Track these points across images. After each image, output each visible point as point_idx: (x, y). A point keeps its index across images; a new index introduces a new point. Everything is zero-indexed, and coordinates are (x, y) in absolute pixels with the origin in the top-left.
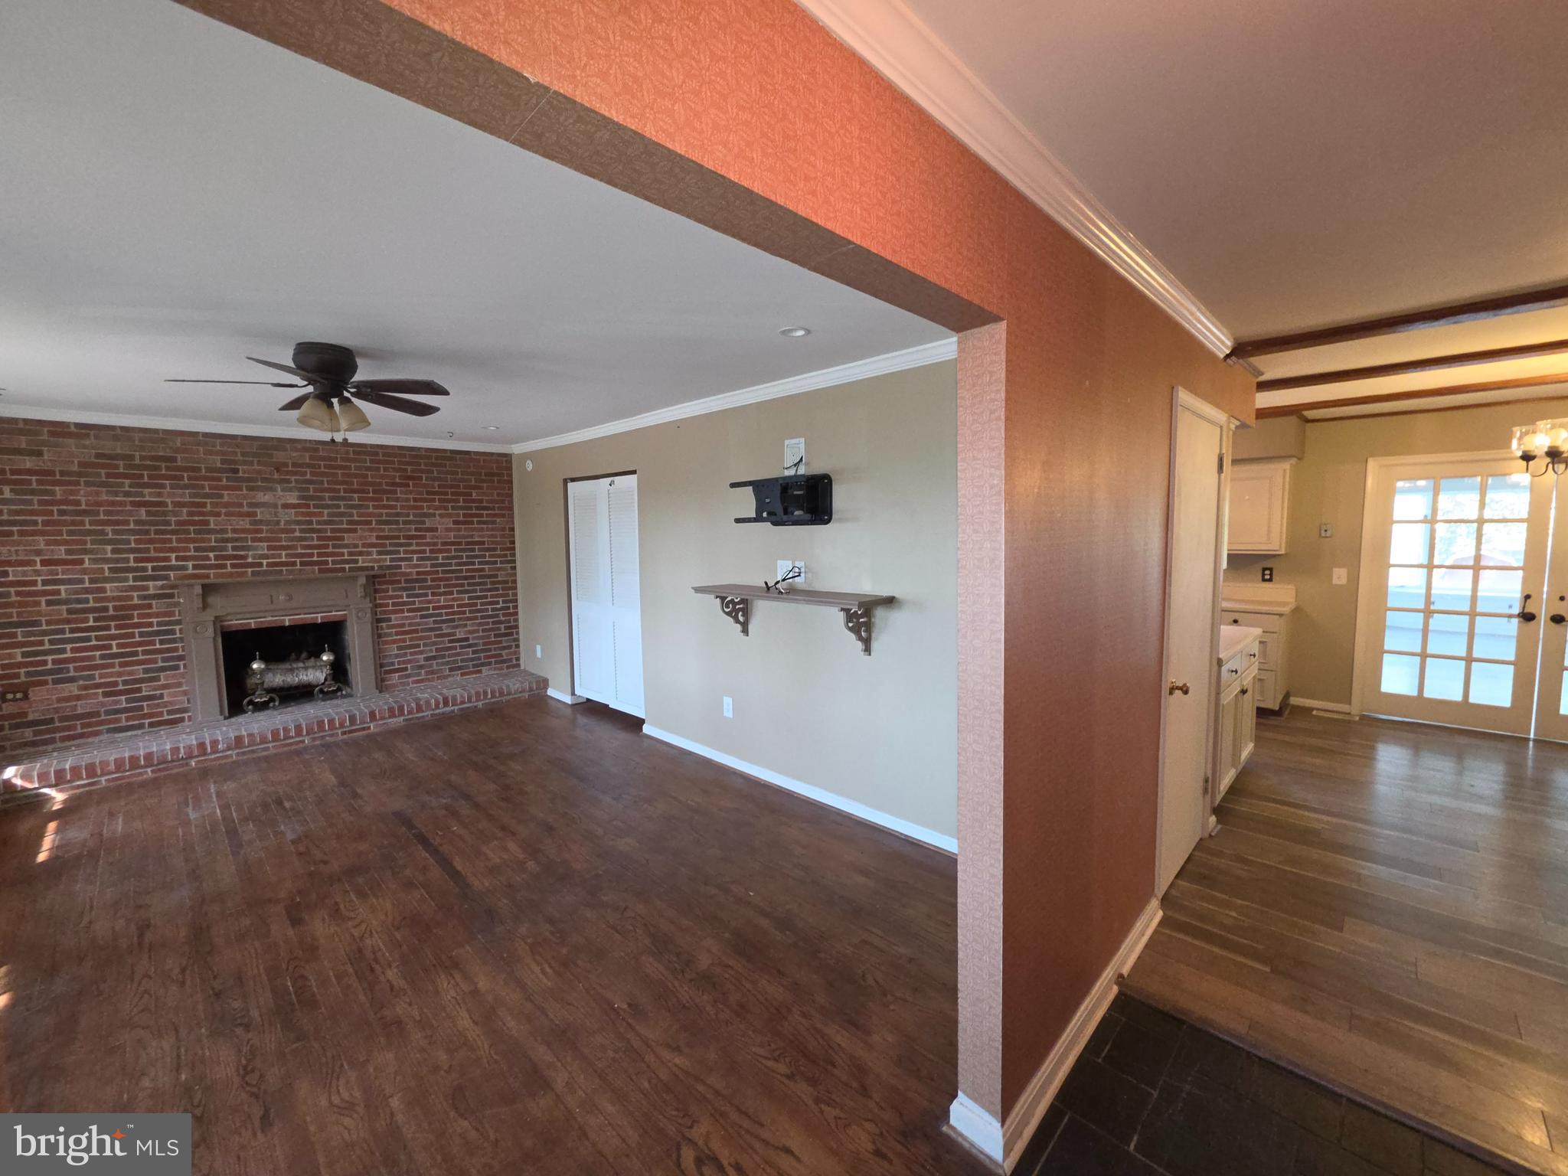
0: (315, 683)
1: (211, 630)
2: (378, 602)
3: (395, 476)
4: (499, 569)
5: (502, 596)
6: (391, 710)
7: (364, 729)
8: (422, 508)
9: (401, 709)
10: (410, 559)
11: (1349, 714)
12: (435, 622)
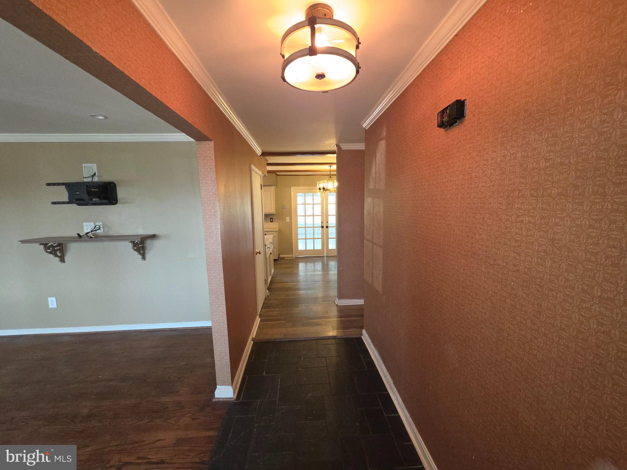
11: (293, 257)
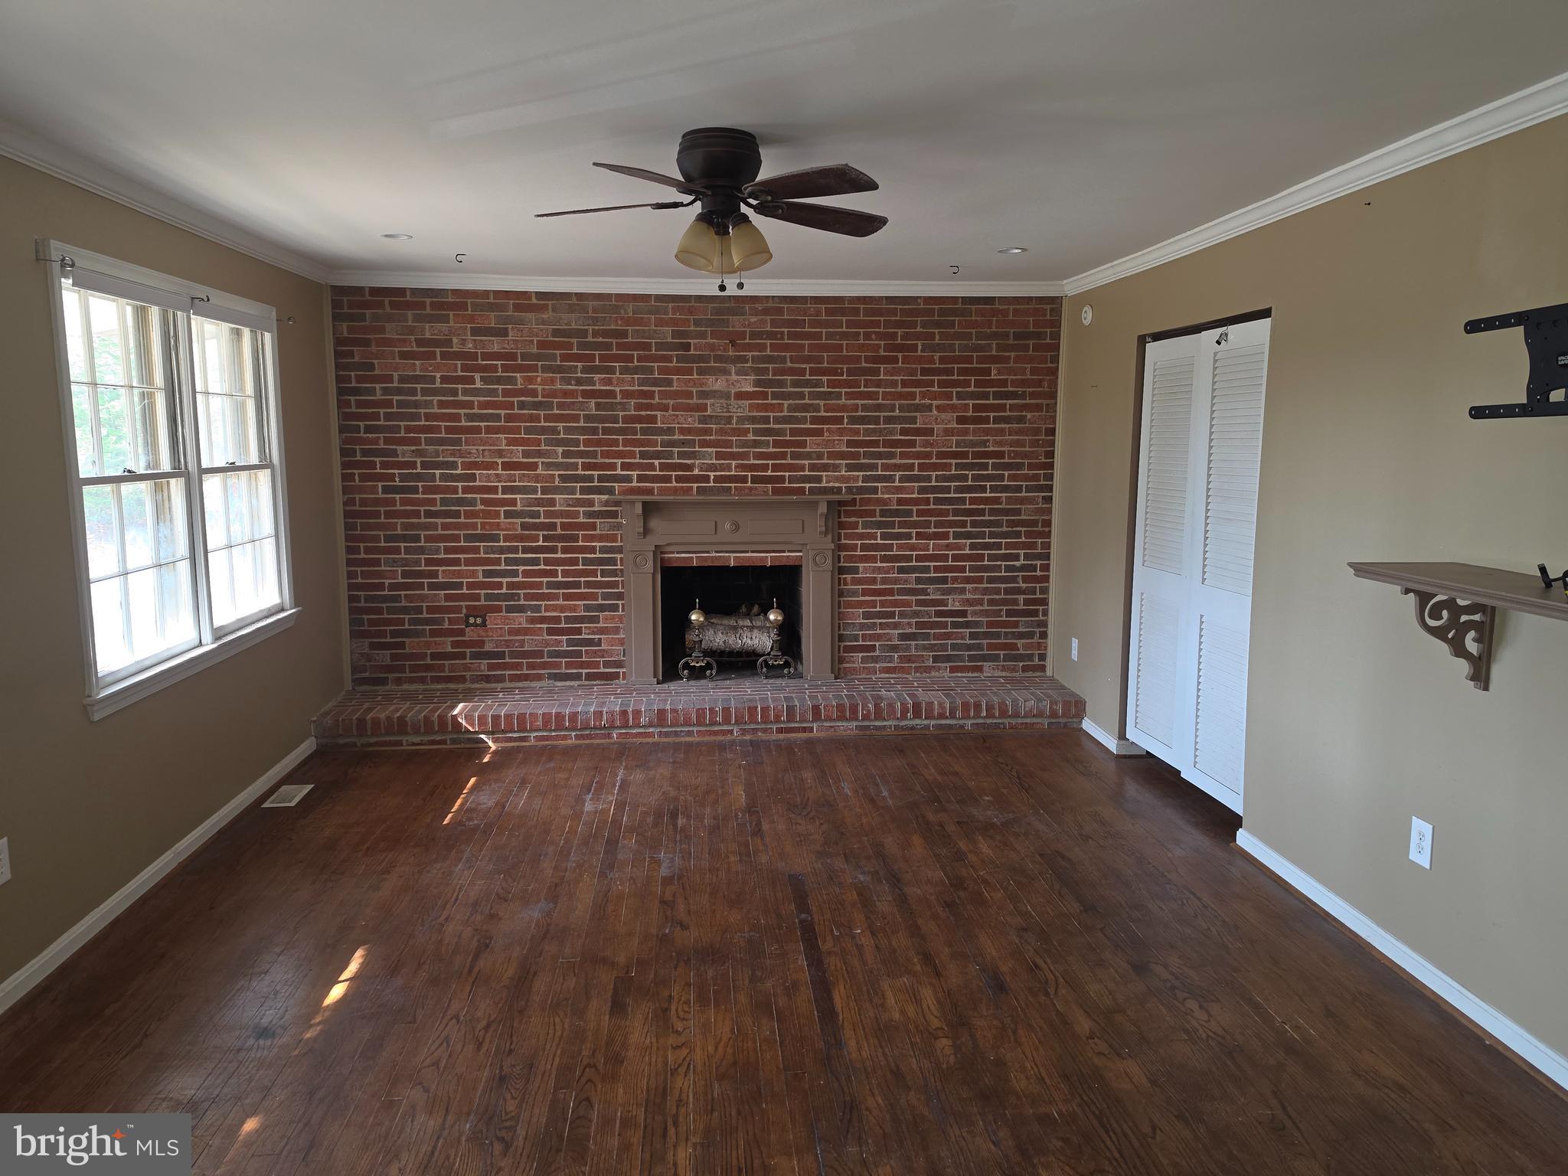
0: (759, 650)
1: (650, 564)
2: (843, 542)
3: (879, 346)
4: (1022, 501)
5: (1025, 546)
6: (840, 707)
7: (804, 730)
8: (913, 396)
9: (854, 709)
10: (890, 479)
12: (918, 580)
